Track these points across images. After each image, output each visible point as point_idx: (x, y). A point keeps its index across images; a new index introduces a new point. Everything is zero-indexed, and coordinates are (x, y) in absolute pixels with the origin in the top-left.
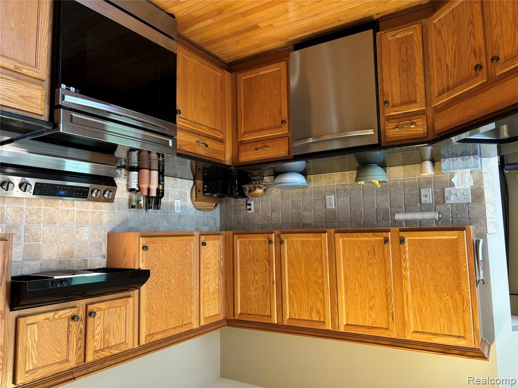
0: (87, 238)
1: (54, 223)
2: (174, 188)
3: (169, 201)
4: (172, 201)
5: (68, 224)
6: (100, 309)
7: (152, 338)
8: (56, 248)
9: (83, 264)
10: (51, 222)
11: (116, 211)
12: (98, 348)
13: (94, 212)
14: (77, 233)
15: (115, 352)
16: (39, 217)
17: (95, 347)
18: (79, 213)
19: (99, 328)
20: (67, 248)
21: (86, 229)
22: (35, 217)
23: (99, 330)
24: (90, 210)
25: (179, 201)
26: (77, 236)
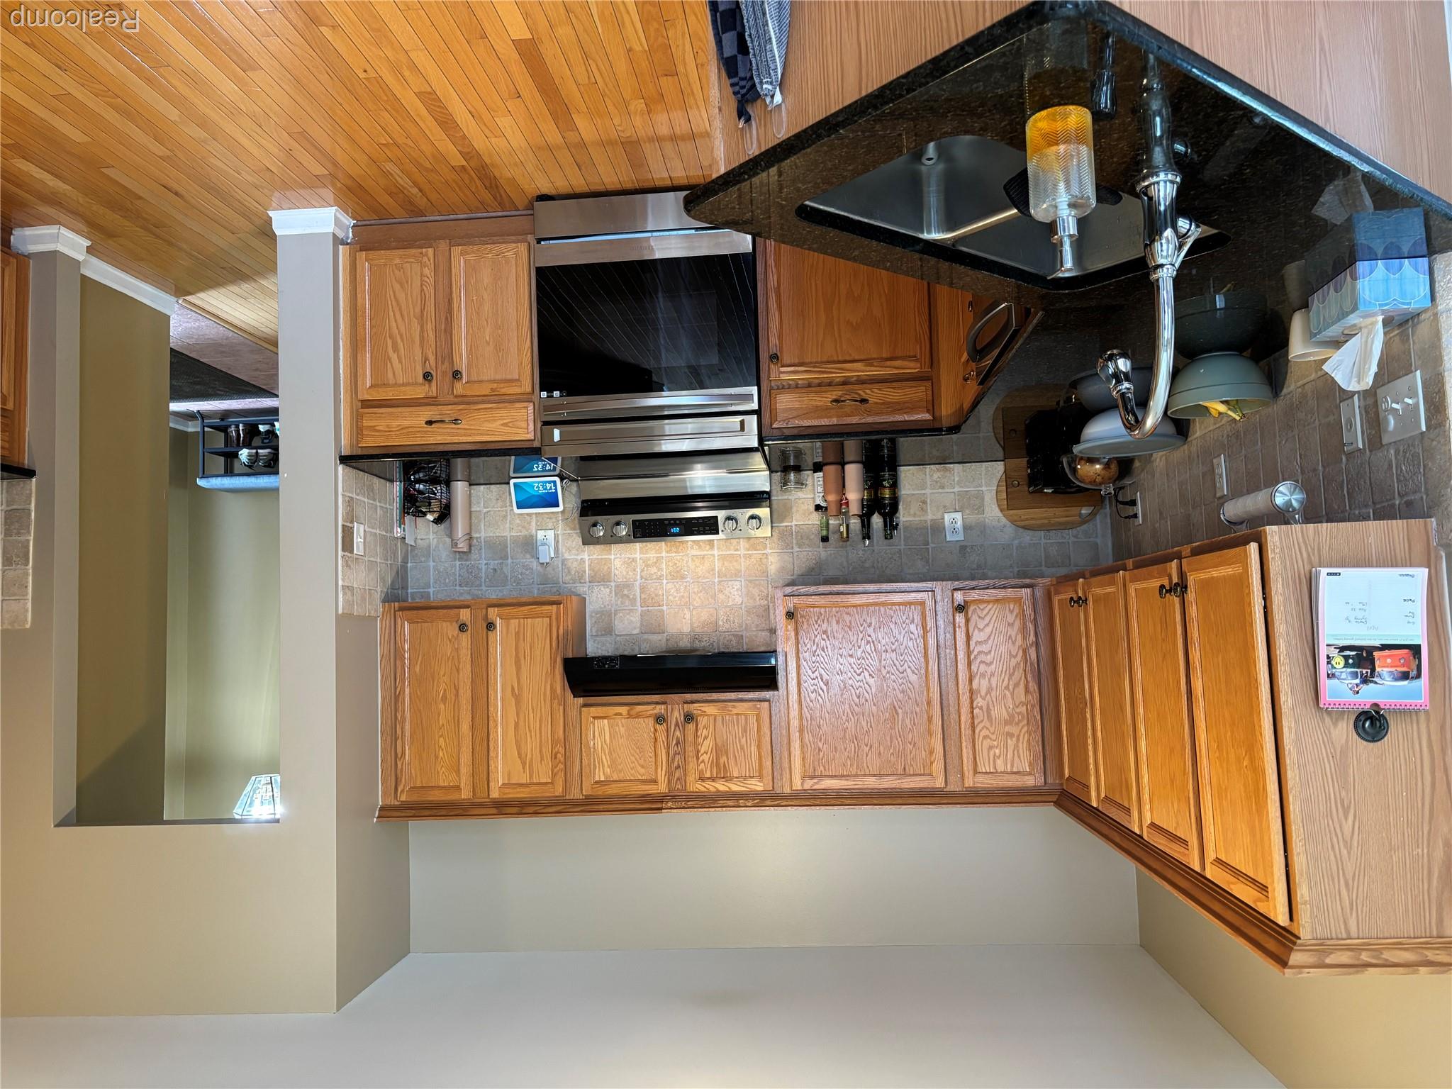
0: (738, 600)
1: (683, 577)
2: (942, 487)
3: (930, 517)
4: (938, 516)
5: (704, 578)
6: (704, 714)
7: (816, 783)
8: (688, 616)
9: (734, 642)
10: (678, 575)
11: (796, 549)
12: (708, 775)
13: (750, 556)
14: (720, 591)
15: (735, 788)
16: (660, 569)
17: (701, 772)
18: (723, 558)
19: (707, 742)
20: (704, 615)
21: (737, 585)
22: (654, 570)
23: (706, 746)
24: (742, 552)
25: (958, 516)
26: (721, 596)
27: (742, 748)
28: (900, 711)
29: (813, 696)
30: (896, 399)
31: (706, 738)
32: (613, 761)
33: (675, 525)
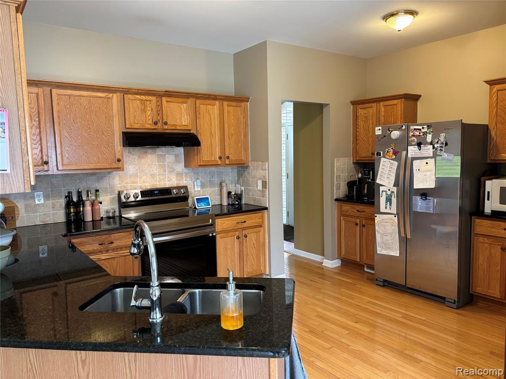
0: (130, 167)
1: (151, 175)
2: (45, 214)
3: (50, 202)
4: (46, 202)
5: (143, 175)
6: (150, 124)
7: (107, 95)
8: (149, 161)
9: (131, 151)
10: (153, 176)
11: (108, 187)
12: (148, 102)
13: (126, 183)
14: (137, 170)
15: (138, 96)
16: (159, 178)
17: (150, 104)
18: (136, 182)
19: (149, 114)
20: (143, 161)
21: (131, 172)
22: (162, 177)
23: (149, 113)
24: (129, 185)
25: (37, 202)
26: (137, 168)
27: (136, 111)
28: (72, 121)
29: (109, 129)
30: (88, 246)
31: (149, 116)
32: (181, 110)
33: (156, 194)
